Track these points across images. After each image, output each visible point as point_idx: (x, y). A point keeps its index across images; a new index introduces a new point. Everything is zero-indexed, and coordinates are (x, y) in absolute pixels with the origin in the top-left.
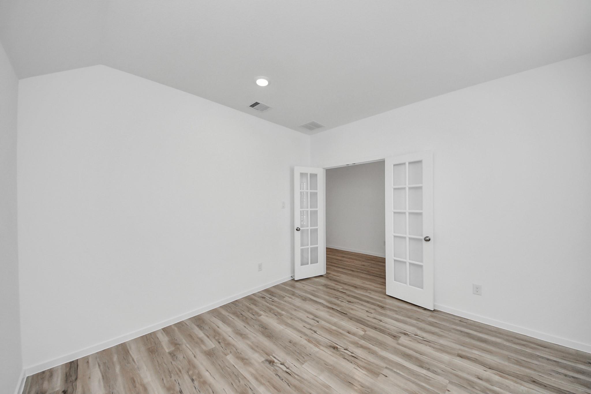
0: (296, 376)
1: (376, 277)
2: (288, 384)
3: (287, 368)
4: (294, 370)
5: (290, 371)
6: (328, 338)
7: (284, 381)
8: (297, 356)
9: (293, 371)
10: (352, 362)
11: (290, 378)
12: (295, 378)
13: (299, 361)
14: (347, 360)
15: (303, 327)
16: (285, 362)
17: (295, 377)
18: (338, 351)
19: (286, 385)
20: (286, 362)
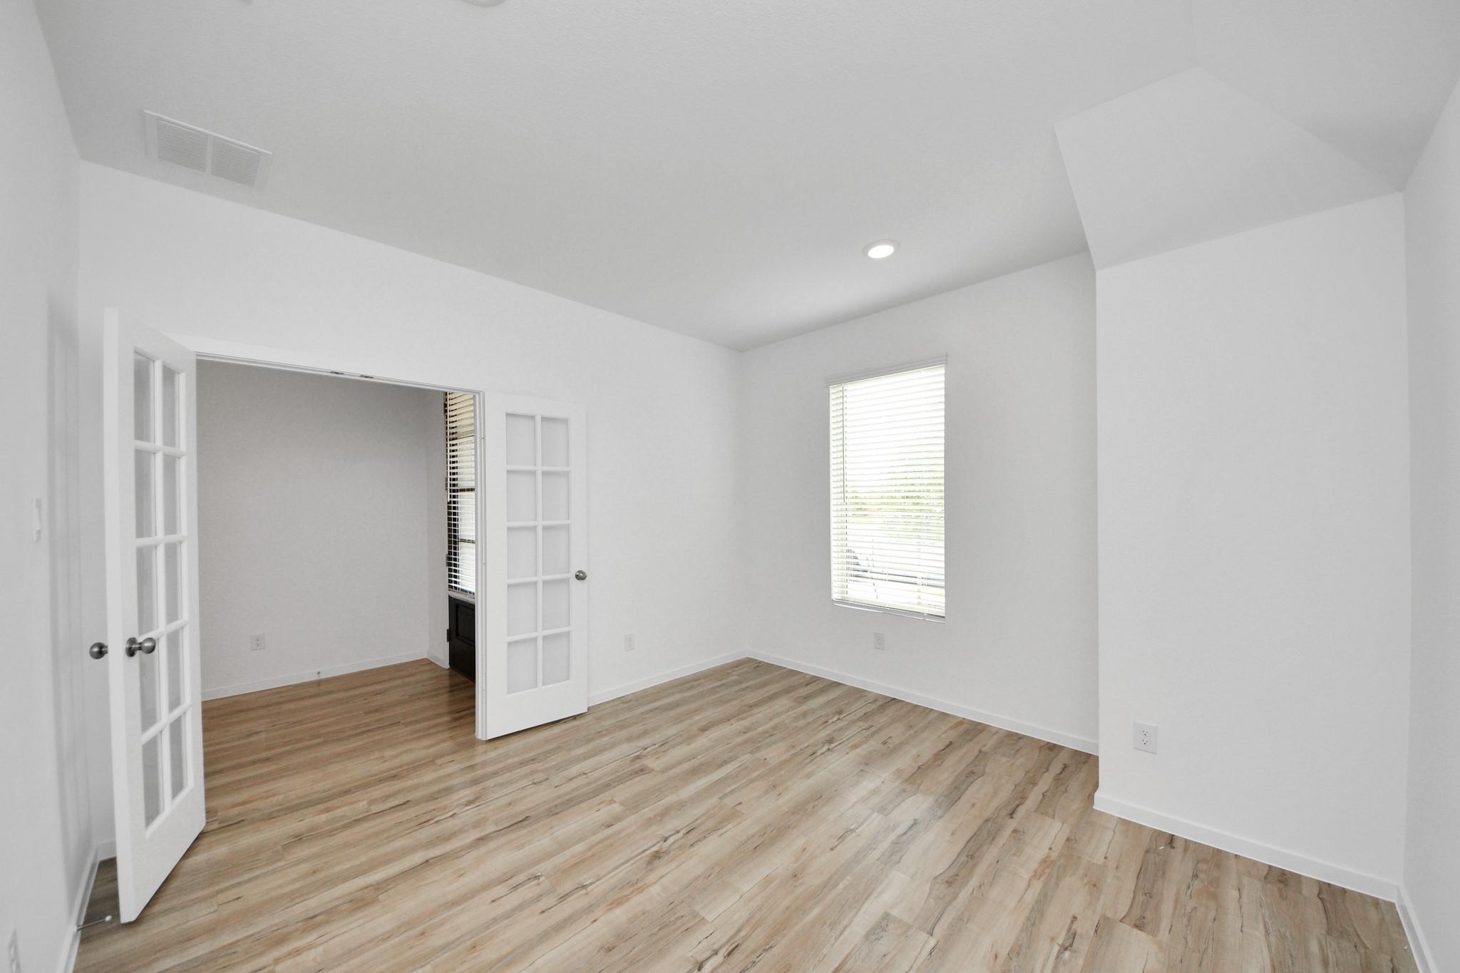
0: (743, 933)
1: (370, 734)
2: (766, 950)
3: (716, 953)
4: (721, 937)
5: (727, 947)
6: (618, 863)
7: (757, 960)
8: (675, 931)
9: (724, 940)
10: (705, 837)
11: (749, 946)
12: (746, 938)
13: (692, 926)
14: (696, 842)
15: (543, 915)
16: (693, 960)
17: (743, 937)
18: (669, 853)
19: (768, 955)
20: (692, 956)
